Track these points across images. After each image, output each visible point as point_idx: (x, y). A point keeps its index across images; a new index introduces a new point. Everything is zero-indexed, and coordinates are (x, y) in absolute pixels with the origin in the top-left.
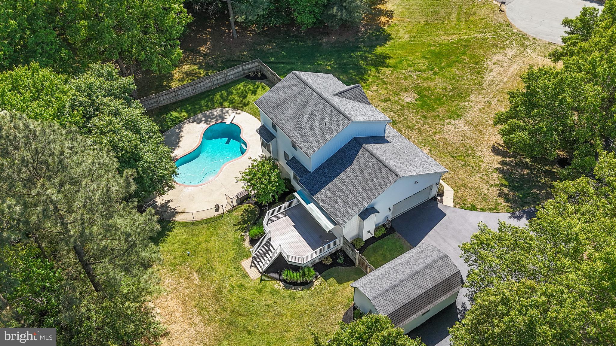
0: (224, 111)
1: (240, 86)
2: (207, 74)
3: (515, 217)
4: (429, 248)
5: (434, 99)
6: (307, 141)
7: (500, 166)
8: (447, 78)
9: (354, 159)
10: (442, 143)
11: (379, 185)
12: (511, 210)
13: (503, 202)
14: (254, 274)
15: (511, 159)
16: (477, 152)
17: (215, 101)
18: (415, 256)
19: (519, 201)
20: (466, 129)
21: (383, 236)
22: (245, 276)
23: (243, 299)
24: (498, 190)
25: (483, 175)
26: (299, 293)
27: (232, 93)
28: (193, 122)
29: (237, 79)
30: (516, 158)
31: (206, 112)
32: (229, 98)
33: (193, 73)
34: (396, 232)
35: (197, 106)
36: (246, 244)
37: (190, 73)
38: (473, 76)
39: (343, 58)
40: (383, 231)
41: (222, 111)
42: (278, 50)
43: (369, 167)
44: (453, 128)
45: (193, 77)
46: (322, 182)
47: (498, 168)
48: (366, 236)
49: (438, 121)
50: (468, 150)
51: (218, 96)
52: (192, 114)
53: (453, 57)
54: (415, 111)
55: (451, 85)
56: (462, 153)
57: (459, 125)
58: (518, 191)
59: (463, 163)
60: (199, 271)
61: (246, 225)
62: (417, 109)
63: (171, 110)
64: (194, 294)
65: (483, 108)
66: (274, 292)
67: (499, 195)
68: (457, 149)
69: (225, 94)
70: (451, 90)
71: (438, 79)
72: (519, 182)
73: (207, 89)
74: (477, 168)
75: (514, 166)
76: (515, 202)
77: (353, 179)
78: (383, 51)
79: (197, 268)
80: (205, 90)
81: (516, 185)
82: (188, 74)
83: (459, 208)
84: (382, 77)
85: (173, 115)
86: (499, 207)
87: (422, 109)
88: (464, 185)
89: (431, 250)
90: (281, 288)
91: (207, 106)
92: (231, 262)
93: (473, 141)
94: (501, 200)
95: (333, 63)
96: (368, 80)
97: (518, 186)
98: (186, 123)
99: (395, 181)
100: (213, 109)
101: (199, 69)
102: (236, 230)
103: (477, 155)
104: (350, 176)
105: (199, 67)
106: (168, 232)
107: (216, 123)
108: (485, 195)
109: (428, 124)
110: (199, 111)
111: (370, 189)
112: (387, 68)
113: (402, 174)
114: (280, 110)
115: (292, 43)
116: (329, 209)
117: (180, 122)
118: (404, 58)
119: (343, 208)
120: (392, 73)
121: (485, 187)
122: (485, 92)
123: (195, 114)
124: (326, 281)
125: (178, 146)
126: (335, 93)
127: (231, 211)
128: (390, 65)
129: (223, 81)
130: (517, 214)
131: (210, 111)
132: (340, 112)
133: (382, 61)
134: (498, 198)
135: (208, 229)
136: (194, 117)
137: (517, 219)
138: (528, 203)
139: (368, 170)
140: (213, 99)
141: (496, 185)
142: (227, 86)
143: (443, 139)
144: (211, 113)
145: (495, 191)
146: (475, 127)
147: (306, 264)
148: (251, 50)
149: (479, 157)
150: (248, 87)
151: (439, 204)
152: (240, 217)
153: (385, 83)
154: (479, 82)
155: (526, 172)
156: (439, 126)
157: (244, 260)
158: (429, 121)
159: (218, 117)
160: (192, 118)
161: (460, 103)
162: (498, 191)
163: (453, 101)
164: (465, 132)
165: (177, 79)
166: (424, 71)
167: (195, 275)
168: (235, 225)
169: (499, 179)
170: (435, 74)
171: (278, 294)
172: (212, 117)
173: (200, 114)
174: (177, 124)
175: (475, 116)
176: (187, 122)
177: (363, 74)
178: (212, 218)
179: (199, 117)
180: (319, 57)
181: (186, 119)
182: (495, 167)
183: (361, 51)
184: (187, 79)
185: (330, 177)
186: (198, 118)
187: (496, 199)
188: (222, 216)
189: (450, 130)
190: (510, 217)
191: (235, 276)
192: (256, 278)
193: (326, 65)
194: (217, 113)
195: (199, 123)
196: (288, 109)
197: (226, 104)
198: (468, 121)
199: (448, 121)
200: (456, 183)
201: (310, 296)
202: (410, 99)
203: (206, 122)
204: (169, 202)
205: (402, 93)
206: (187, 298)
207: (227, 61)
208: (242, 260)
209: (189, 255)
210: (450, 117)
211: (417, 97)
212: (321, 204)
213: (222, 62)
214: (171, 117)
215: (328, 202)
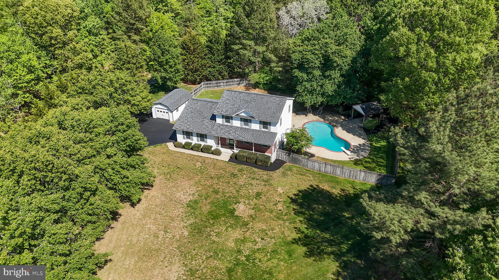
49: (204, 192)
55: (214, 242)
56: (173, 173)
57: (185, 195)
59: (170, 166)
68: (178, 174)
87: (223, 200)
109: (209, 186)
149: (160, 175)
154: (185, 256)
156: (200, 189)
158: (210, 190)
161: (194, 221)
163: (202, 221)
164: (178, 191)
175: (175, 212)
189: (190, 188)
198: (179, 203)
199: (195, 196)
210: (196, 202)
211: (236, 213)
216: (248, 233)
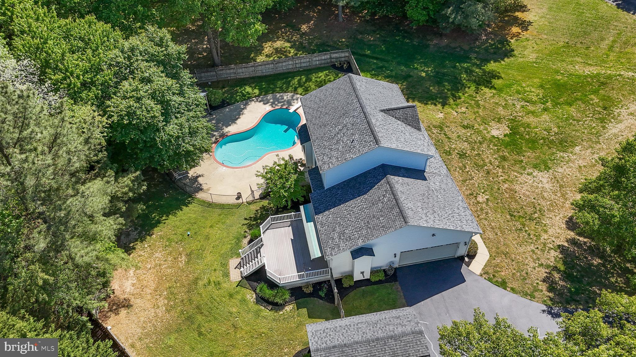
0: (294, 98)
1: (322, 75)
2: (296, 54)
3: (550, 313)
4: (408, 316)
5: (527, 140)
6: (328, 155)
7: (566, 244)
8: (558, 117)
9: (371, 188)
10: (507, 196)
11: (383, 227)
12: (550, 303)
13: (544, 289)
14: (235, 276)
15: (586, 240)
16: (546, 219)
17: (291, 84)
18: (388, 320)
19: (566, 295)
20: (548, 186)
21: (380, 282)
22: (226, 275)
23: (212, 297)
24: (546, 272)
25: (537, 248)
26: (266, 312)
27: (311, 80)
28: (260, 102)
29: (322, 66)
30: (593, 239)
31: (277, 94)
32: (306, 85)
33: (283, 51)
34: (397, 283)
35: (271, 86)
36: (244, 242)
37: (281, 50)
38: (594, 122)
39: (444, 67)
40: (382, 277)
41: (293, 96)
42: (378, 43)
43: (382, 202)
44: (532, 181)
45: (282, 55)
46: (331, 203)
47: (563, 246)
48: (357, 277)
49: (517, 167)
50: (535, 213)
51: (296, 81)
52: (263, 93)
53: (579, 94)
54: (496, 148)
55: (559, 127)
56: (526, 214)
57: (541, 179)
58: (572, 282)
59: (519, 226)
60: (189, 255)
61: (255, 223)
62: (500, 146)
63: (245, 85)
64: (173, 276)
65: (585, 166)
66: (244, 301)
67: (544, 280)
68: (522, 208)
69: (304, 80)
70: (556, 133)
71: (545, 117)
72: (580, 272)
73: (288, 71)
74: (535, 238)
75: (585, 250)
76: (560, 294)
77: (360, 210)
78: (495, 69)
79: (188, 251)
80: (286, 71)
81: (575, 274)
82: (277, 51)
83: (485, 278)
84: (478, 98)
85: (246, 90)
86: (536, 294)
87: (506, 148)
88: (506, 254)
89: (409, 319)
90: (252, 300)
91: (281, 88)
92: (222, 256)
93: (549, 203)
94: (543, 287)
95: (431, 71)
96: (460, 98)
97: (576, 277)
98: (253, 100)
99: (401, 227)
100: (285, 92)
101: (290, 48)
102: (243, 225)
103: (543, 222)
104: (359, 206)
105: (292, 46)
106: (184, 206)
107: (281, 108)
108: (527, 273)
109: (503, 168)
110: (271, 92)
111: (371, 227)
112: (490, 89)
113: (412, 222)
114: (319, 113)
115: (397, 38)
116: (323, 235)
117: (249, 98)
118: (517, 81)
119: (337, 239)
120: (493, 97)
121: (532, 264)
122: (599, 146)
123: (267, 93)
124: (298, 309)
125: (235, 123)
126: (382, 109)
127: (249, 203)
128: (495, 86)
129: (307, 65)
130: (556, 310)
131: (281, 94)
132: (372, 132)
133: (488, 79)
134: (540, 283)
135: (220, 215)
136: (264, 96)
137: (552, 317)
138: (578, 301)
139: (380, 205)
140: (290, 81)
141: (548, 266)
142: (309, 71)
143: (511, 190)
144: (282, 96)
145: (543, 273)
146: (561, 186)
147: (283, 285)
148: (351, 38)
149: (545, 226)
150: (329, 77)
151: (464, 266)
152: (254, 212)
153: (478, 106)
154: (597, 132)
155: (596, 261)
156: (516, 174)
157: (234, 258)
158: (506, 164)
159: (285, 103)
160: (261, 97)
161: (558, 152)
162: (545, 275)
163: (550, 148)
164: (544, 190)
165: (265, 54)
166: (533, 103)
167: (184, 257)
168: (246, 219)
169: (555, 260)
170: (545, 110)
171: (247, 305)
172: (280, 100)
173: (271, 95)
174: (245, 100)
175: (569, 173)
176: (255, 100)
177: (458, 90)
178: (229, 205)
179: (269, 98)
180: (420, 59)
181: (256, 97)
182: (558, 244)
183: (469, 63)
184: (275, 56)
185: (340, 201)
186: (267, 99)
187: (538, 283)
188: (238, 206)
189: (526, 182)
190: (544, 311)
191: (217, 272)
192: (235, 281)
193: (422, 71)
194: (287, 98)
195: (264, 104)
196: (326, 113)
197: (300, 90)
198: (555, 178)
199: (530, 171)
200: (498, 248)
201: (274, 320)
202: (499, 132)
203: (273, 103)
204: (200, 176)
205: (493, 123)
206: (164, 278)
207: (323, 44)
208: (232, 257)
209: (188, 235)
210: (535, 167)
211: (508, 132)
212: (319, 227)
213: (316, 45)
214: (243, 92)
215: (326, 227)
216: (521, 114)
